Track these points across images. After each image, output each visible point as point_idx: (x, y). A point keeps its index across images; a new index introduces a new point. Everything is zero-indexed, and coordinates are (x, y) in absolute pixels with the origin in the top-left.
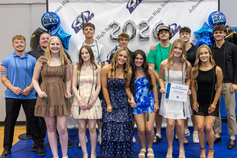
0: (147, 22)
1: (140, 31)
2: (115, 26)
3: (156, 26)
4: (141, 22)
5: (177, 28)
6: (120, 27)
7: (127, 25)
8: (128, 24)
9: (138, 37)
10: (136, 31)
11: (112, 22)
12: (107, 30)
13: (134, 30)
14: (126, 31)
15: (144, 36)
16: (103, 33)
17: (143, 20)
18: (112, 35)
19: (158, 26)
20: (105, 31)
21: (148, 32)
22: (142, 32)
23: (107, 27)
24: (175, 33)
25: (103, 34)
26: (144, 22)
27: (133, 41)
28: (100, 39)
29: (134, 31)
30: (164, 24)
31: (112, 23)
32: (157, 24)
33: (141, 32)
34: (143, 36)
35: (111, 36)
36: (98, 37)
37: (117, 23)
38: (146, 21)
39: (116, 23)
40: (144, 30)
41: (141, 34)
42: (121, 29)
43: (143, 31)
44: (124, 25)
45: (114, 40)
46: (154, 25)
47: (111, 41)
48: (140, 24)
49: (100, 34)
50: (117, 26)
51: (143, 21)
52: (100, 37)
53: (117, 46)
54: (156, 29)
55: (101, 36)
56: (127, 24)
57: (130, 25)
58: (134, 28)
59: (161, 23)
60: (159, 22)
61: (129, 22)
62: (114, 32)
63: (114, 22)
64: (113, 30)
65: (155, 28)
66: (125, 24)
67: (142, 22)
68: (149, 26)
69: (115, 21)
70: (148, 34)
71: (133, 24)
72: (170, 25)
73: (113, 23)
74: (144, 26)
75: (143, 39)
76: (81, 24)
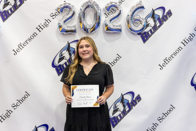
0: (118, 4)
1: (107, 18)
2: (66, 10)
3: (133, 10)
4: (108, 4)
5: (165, 14)
6: (74, 12)
7: (86, 9)
8: (88, 7)
9: (103, 28)
10: (100, 18)
11: (62, 3)
12: (53, 16)
13: (96, 17)
14: (84, 17)
15: (114, 26)
16: (48, 21)
17: (112, 1)
18: (62, 24)
19: (135, 11)
20: (51, 18)
21: (120, 21)
22: (111, 21)
23: (54, 12)
24: (163, 21)
25: (47, 23)
26: (114, 4)
27: (95, 34)
28: (42, 31)
29: (98, 18)
30: (145, 7)
31: (61, 5)
32: (133, 8)
33: (109, 20)
34: (111, 26)
35: (60, 27)
36: (39, 28)
37: (70, 6)
38: (116, 2)
39: (68, 4)
40: (113, 17)
41: (107, 23)
42: (77, 16)
43: (111, 18)
44: (81, 9)
45: (65, 33)
46: (129, 8)
47: (60, 34)
48: (106, 7)
49: (43, 22)
50: (70, 9)
51: (111, 3)
52: (42, 27)
53: (69, 42)
54: (132, 16)
55: (44, 26)
56: (85, 7)
57: (90, 8)
58: (96, 13)
59: (140, 6)
60: (137, 5)
61: (89, 4)
62: (64, 19)
63: (65, 4)
64: (64, 16)
65: (130, 14)
66: (82, 6)
67: (110, 5)
68: (121, 11)
69: (67, 2)
70: (119, 24)
71: (95, 7)
72: (154, 9)
73: (63, 6)
74: (113, 11)
75: (111, 32)
76: (11, 7)
